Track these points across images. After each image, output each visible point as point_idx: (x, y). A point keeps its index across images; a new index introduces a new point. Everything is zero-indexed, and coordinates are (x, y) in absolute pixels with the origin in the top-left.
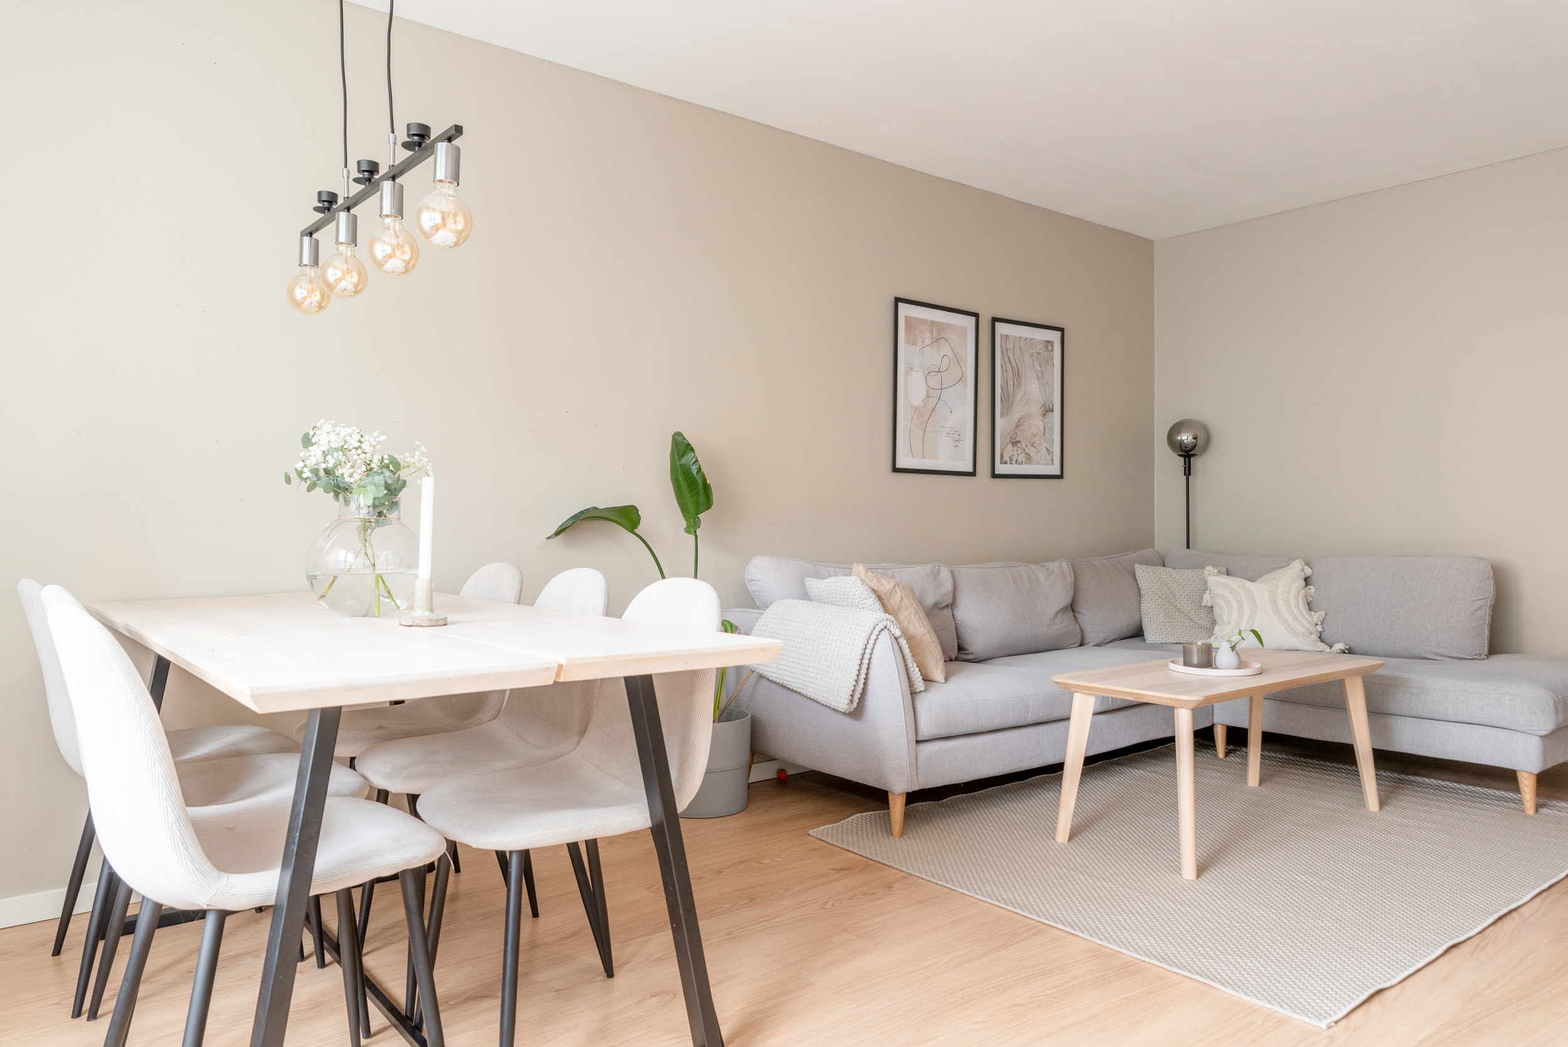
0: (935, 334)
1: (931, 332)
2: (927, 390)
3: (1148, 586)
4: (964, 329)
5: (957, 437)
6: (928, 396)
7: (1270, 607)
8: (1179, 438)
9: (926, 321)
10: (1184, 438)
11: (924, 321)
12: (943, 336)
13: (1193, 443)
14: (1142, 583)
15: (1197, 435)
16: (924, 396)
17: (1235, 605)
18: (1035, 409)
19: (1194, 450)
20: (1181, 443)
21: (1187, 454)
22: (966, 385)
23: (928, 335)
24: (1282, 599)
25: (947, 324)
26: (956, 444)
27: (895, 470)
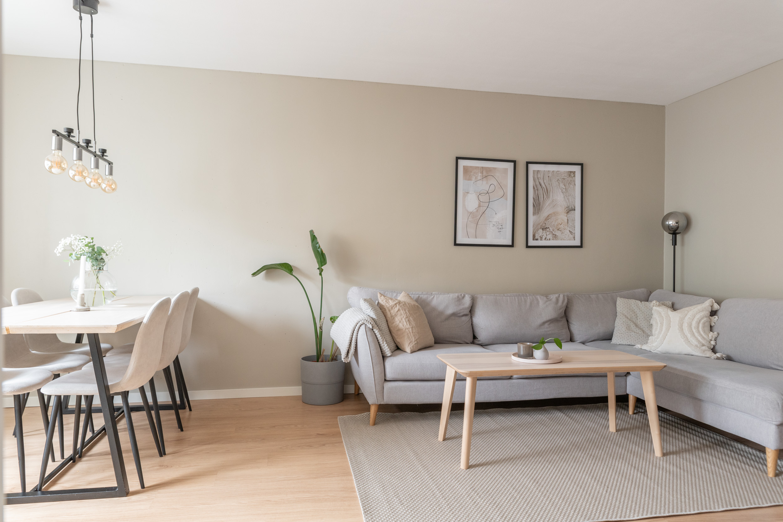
0: (485, 174)
1: (482, 173)
2: (479, 203)
3: (621, 310)
4: (506, 170)
5: (501, 227)
6: (479, 206)
7: (678, 327)
8: (667, 223)
9: (478, 167)
10: (670, 223)
11: (477, 168)
12: (490, 174)
13: (676, 226)
14: (619, 309)
15: (679, 221)
16: (477, 206)
17: (659, 325)
18: (561, 209)
19: (678, 230)
20: (669, 227)
21: (674, 232)
22: (507, 199)
23: (480, 174)
24: (687, 323)
25: (494, 168)
26: (499, 230)
27: (456, 244)
